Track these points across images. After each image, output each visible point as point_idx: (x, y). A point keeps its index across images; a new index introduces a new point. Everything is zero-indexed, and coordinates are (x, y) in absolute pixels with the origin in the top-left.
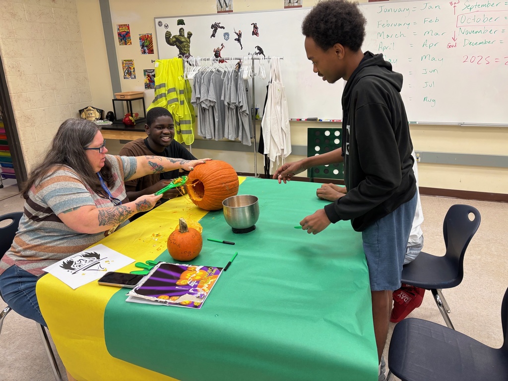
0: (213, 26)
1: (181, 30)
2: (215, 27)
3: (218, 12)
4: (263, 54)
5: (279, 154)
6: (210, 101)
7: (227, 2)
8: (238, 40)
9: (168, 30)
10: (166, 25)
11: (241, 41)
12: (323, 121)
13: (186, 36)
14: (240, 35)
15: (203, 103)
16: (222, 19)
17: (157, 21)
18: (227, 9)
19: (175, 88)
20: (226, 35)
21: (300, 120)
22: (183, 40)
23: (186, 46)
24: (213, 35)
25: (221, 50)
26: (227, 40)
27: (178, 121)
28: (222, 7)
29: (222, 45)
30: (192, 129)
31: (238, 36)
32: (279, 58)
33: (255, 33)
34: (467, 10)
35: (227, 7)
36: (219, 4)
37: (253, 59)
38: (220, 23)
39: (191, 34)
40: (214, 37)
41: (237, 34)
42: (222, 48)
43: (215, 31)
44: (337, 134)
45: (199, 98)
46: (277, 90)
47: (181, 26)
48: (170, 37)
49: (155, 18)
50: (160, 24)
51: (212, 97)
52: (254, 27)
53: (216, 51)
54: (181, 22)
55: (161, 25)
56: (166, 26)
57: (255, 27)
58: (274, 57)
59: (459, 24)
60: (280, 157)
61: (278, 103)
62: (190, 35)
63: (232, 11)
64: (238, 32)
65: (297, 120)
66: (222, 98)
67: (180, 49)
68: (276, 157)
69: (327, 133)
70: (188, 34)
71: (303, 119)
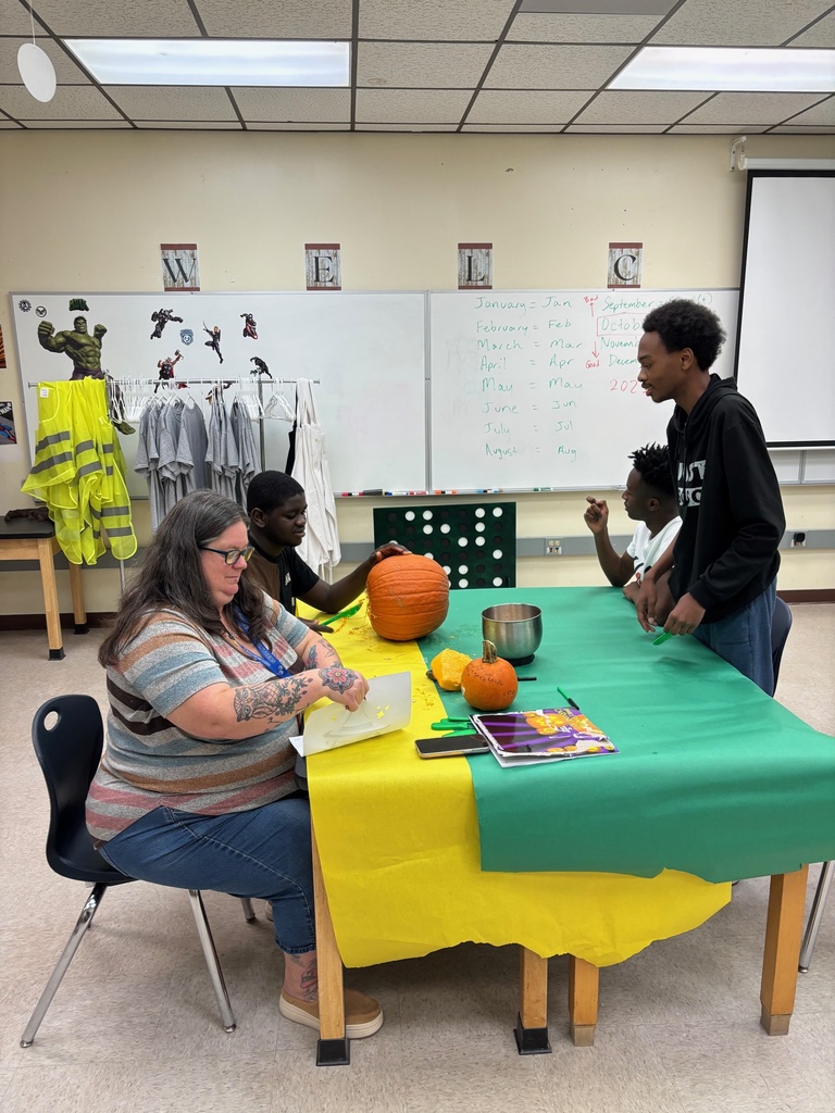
0: (155, 317)
1: (79, 322)
2: (161, 318)
3: (167, 289)
4: (267, 372)
5: (326, 561)
6: (180, 464)
7: (187, 272)
8: (214, 345)
9: (46, 319)
10: (41, 309)
11: (220, 347)
12: (394, 494)
13: (91, 332)
14: (216, 336)
15: (167, 468)
16: (175, 303)
17: (17, 300)
18: (187, 285)
19: (91, 441)
20: (187, 335)
21: (350, 494)
22: (84, 341)
23: (92, 353)
24: (157, 334)
25: (174, 363)
26: (188, 344)
27: (98, 509)
28: (175, 280)
29: (177, 353)
30: (131, 524)
31: (214, 336)
32: (311, 381)
33: (250, 331)
34: (610, 311)
35: (187, 281)
36: (168, 275)
37: (260, 382)
38: (171, 311)
39: (104, 331)
40: (159, 337)
41: (211, 333)
42: (177, 359)
43: (161, 325)
44: (428, 515)
45: (156, 461)
46: (313, 440)
47: (78, 313)
48: (49, 334)
49: (11, 294)
50: (25, 306)
51: (186, 455)
52: (247, 320)
53: (164, 365)
54: (78, 305)
55: (28, 309)
56: (42, 312)
57: (249, 321)
58: (302, 379)
59: (601, 332)
60: (326, 565)
61: (316, 463)
62: (100, 332)
63: (198, 289)
64: (212, 329)
65: (344, 495)
66: (209, 458)
67: (76, 360)
68: (320, 566)
69: (410, 516)
70: (96, 329)
71: (355, 493)
